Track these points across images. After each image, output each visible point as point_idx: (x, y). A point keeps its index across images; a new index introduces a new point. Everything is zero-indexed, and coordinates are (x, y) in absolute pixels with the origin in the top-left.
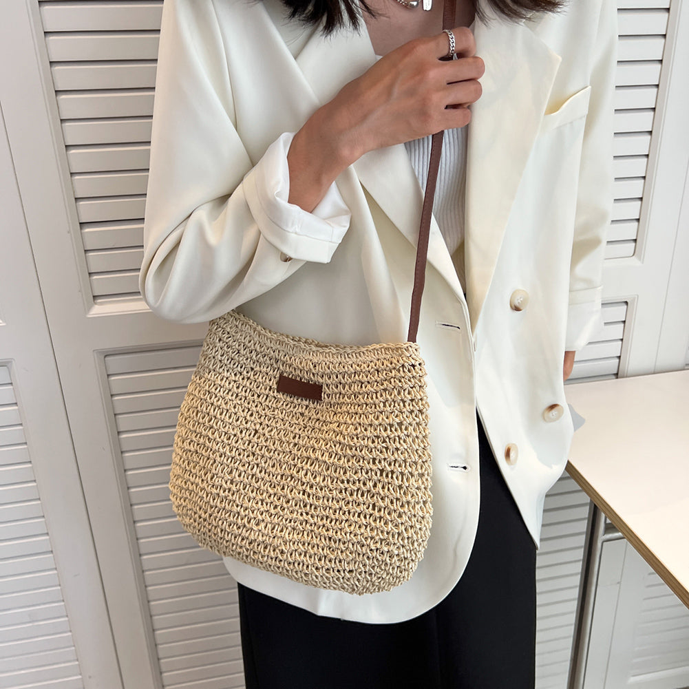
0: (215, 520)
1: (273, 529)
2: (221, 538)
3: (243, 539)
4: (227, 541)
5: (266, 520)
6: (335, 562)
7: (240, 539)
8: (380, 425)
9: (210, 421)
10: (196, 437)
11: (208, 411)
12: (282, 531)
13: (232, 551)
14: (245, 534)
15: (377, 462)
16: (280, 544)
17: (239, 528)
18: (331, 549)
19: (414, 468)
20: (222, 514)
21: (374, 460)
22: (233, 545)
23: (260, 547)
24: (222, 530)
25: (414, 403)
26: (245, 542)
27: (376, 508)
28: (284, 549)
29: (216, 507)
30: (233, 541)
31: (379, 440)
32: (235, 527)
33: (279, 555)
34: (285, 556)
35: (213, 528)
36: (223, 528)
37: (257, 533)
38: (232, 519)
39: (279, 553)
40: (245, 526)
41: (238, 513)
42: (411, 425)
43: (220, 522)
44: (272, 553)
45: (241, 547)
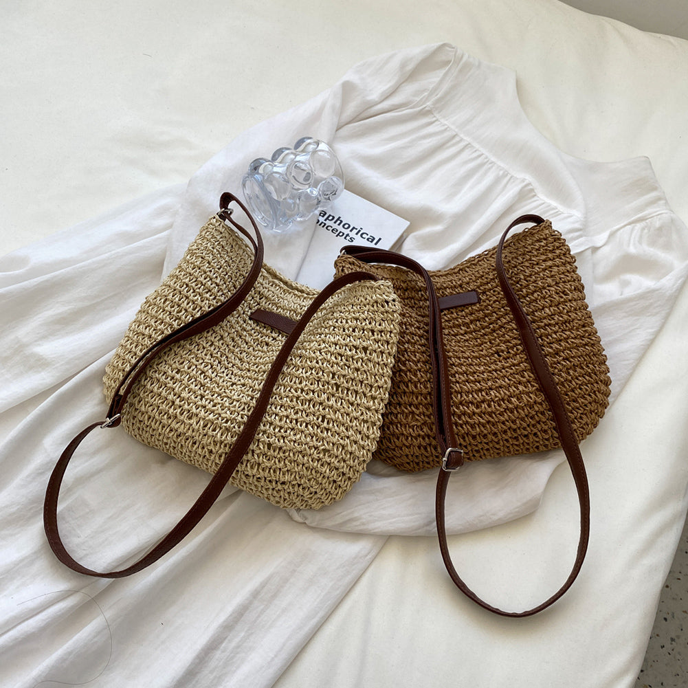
0: (145, 406)
1: (205, 426)
2: (147, 426)
3: (171, 430)
4: (154, 430)
5: (199, 416)
6: (269, 471)
7: (168, 430)
8: (346, 345)
9: (179, 312)
10: (155, 322)
11: (180, 302)
12: (214, 430)
13: (158, 440)
14: (174, 425)
15: (336, 377)
16: (210, 443)
17: (170, 418)
18: (268, 458)
19: (368, 390)
20: (155, 400)
21: (334, 374)
22: (160, 435)
23: (188, 442)
24: (149, 418)
25: (383, 334)
26: (173, 433)
27: (326, 420)
28: (213, 450)
29: (152, 392)
30: (160, 430)
31: (343, 358)
32: (165, 416)
33: (207, 454)
34: (213, 456)
35: (140, 414)
36: (152, 415)
37: (188, 427)
38: (164, 406)
39: (207, 452)
40: (176, 417)
41: (173, 402)
42: (376, 352)
43: (151, 408)
44: (200, 450)
45: (168, 438)
